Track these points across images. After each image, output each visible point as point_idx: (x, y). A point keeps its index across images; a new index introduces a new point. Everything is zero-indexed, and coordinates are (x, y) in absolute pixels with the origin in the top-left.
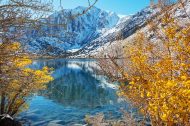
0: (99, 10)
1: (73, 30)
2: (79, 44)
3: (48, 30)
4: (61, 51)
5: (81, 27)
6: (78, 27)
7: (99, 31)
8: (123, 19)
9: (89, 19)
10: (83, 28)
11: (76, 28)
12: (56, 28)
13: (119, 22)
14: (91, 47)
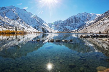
0: (88, 14)
1: (76, 22)
2: (77, 28)
3: (67, 23)
4: (70, 31)
5: (79, 21)
6: (78, 21)
7: (86, 22)
8: (98, 16)
9: (82, 18)
10: (80, 22)
11: (77, 22)
12: (69, 22)
13: (96, 18)
14: (81, 29)
